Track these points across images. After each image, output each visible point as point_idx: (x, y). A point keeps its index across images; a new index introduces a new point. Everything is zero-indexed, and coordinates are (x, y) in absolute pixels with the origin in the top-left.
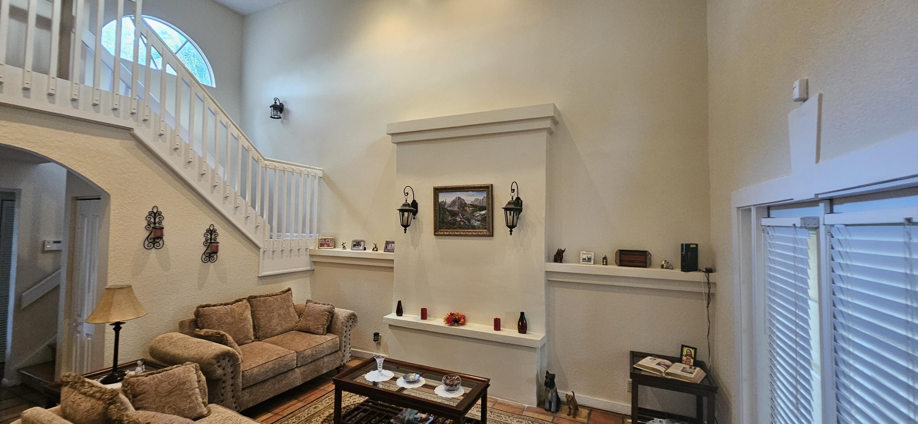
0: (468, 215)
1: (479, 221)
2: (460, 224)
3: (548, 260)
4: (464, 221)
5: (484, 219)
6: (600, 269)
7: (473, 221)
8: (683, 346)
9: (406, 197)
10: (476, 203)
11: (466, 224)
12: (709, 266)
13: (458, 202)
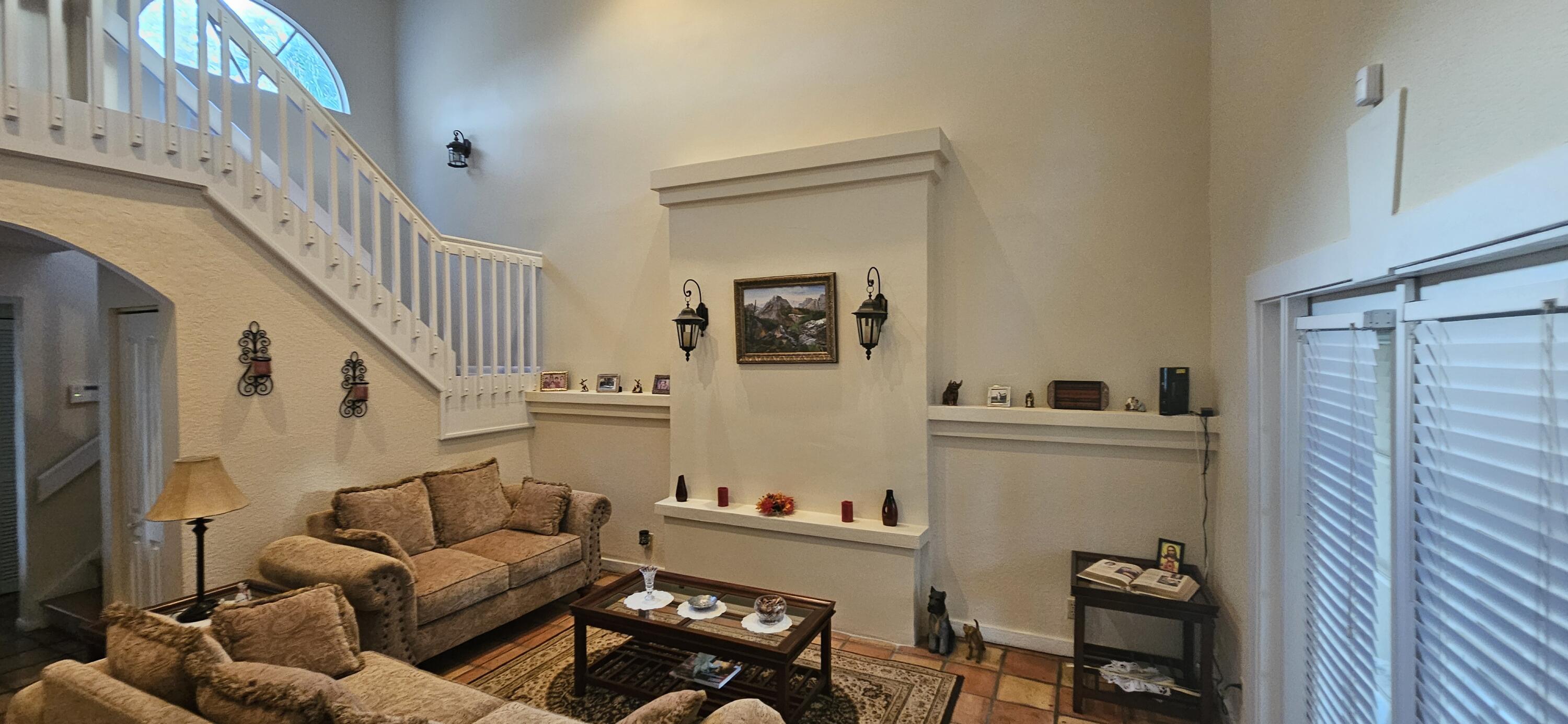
0: (794, 328)
1: (813, 337)
2: (781, 343)
3: (933, 402)
4: (786, 338)
5: (822, 334)
6: (1022, 414)
7: (803, 337)
9: (688, 299)
10: (809, 306)
11: (792, 344)
12: (1208, 405)
13: (777, 306)
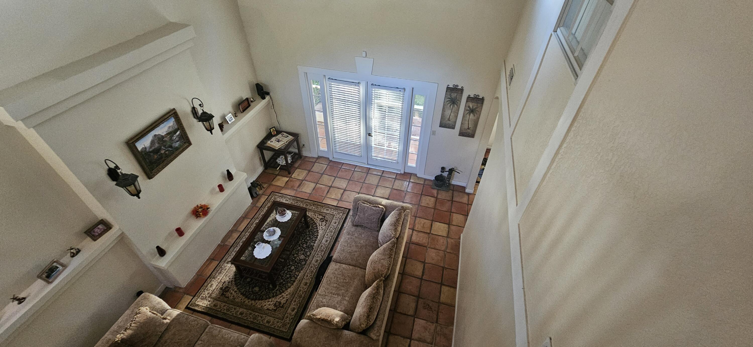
0: (168, 144)
1: (178, 141)
5: (181, 138)
7: (174, 145)
8: (270, 129)
10: (171, 130)
11: (171, 151)
